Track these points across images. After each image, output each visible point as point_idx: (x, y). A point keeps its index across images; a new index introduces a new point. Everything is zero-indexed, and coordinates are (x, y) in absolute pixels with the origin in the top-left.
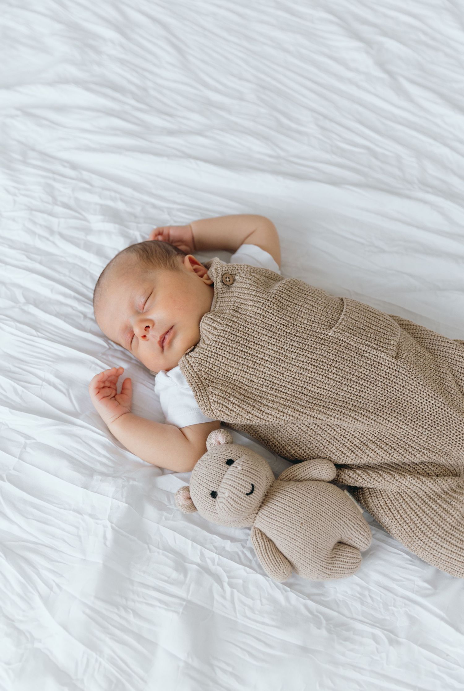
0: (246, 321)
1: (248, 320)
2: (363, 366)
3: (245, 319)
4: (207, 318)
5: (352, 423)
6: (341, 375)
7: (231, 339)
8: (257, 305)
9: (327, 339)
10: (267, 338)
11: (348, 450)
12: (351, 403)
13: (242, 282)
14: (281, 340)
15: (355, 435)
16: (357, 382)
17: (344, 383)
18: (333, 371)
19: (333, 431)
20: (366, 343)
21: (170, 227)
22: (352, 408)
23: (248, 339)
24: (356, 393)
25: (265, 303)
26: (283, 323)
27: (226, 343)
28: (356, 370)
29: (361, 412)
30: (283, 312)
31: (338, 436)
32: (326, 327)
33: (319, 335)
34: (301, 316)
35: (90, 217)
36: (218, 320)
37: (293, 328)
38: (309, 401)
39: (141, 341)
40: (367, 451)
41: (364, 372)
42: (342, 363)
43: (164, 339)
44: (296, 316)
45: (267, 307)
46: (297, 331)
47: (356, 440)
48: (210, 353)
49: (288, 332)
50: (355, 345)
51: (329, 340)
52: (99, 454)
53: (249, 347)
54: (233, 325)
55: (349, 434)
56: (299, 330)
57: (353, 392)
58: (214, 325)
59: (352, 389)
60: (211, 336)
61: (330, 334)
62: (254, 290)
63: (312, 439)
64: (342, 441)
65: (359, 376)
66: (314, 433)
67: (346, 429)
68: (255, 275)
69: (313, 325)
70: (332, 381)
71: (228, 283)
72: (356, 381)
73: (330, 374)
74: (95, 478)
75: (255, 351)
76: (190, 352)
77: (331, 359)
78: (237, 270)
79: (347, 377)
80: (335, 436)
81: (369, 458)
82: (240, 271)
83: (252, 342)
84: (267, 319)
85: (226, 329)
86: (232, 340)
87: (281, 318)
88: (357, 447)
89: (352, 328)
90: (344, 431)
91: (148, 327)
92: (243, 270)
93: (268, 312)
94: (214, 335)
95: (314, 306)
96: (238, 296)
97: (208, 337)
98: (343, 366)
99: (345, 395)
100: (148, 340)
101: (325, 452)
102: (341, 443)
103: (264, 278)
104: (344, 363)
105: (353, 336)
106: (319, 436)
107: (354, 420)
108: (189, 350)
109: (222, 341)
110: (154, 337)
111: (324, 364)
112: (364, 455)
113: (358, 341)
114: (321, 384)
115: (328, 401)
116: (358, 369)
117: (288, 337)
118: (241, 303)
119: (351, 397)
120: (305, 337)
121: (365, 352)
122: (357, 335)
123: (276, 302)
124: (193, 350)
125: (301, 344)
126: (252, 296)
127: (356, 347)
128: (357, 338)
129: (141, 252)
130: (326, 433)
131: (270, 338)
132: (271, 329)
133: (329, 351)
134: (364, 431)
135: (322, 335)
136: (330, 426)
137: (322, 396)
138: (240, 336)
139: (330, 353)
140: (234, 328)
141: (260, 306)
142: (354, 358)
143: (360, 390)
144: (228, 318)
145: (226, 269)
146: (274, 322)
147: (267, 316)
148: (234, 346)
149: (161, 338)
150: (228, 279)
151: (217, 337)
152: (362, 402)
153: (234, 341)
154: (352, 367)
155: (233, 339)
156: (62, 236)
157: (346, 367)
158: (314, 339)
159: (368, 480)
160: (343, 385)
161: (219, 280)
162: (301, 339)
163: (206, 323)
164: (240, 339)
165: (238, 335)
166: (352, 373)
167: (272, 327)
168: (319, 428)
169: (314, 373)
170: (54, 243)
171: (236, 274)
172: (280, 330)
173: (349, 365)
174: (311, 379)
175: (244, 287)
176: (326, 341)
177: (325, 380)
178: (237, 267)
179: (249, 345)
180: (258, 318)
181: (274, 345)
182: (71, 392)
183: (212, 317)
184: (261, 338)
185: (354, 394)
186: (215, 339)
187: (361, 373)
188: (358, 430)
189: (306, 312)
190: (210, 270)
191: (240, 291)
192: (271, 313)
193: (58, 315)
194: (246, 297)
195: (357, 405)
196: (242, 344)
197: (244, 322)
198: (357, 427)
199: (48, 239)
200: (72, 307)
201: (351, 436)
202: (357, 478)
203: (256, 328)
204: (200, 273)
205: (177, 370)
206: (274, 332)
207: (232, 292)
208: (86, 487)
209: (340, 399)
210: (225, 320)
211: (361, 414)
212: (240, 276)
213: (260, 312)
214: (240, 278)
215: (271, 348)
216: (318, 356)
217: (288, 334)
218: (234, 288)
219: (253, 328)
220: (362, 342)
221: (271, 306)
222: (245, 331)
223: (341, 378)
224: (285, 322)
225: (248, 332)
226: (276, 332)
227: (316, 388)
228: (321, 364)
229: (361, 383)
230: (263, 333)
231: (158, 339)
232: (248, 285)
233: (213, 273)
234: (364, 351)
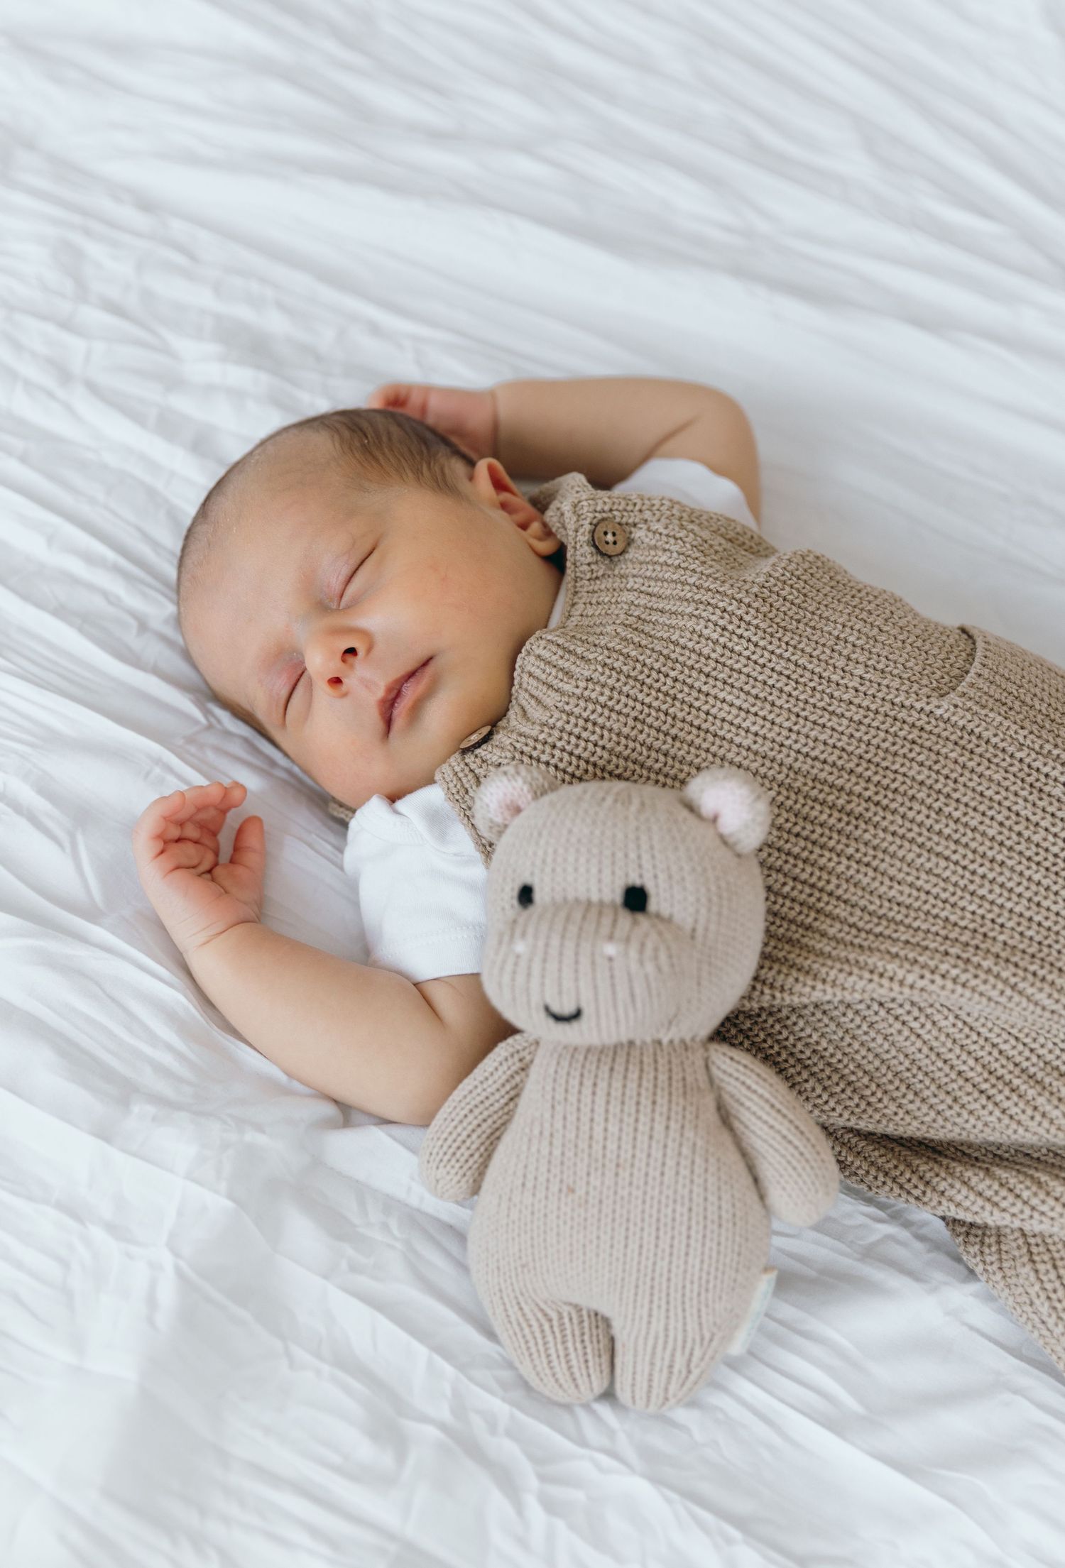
0: (667, 657)
1: (673, 656)
2: (1043, 823)
3: (665, 652)
4: (543, 643)
5: (1003, 1000)
6: (973, 845)
7: (617, 708)
8: (704, 614)
9: (928, 728)
10: (734, 711)
11: (976, 1094)
12: (1001, 938)
13: (655, 547)
14: (778, 720)
15: (1003, 1047)
16: (1021, 874)
17: (981, 871)
18: (947, 831)
19: (929, 1026)
20: (1055, 752)
21: (427, 390)
22: (1003, 955)
23: (671, 711)
24: (1018, 909)
25: (729, 609)
26: (787, 672)
27: (600, 721)
28: (1019, 834)
29: (1032, 968)
30: (786, 639)
31: (944, 1044)
32: (925, 690)
33: (903, 714)
34: (845, 652)
35: (185, 346)
36: (579, 650)
37: (819, 688)
38: (861, 924)
39: (323, 692)
40: (1040, 1101)
41: (1045, 844)
42: (975, 809)
43: (398, 694)
44: (828, 651)
45: (735, 620)
46: (832, 697)
47: (1004, 1062)
48: (548, 749)
49: (802, 697)
50: (1019, 755)
51: (936, 731)
52: (153, 1039)
53: (675, 738)
54: (625, 668)
55: (982, 1042)
56: (836, 694)
57: (1009, 905)
58: (567, 665)
59: (1006, 894)
60: (551, 698)
61: (938, 712)
62: (694, 571)
63: (856, 1045)
64: (955, 1062)
65: (1028, 853)
66: (865, 1027)
67: (975, 1025)
68: (696, 529)
69: (885, 682)
70: (943, 863)
71: (610, 549)
72: (1019, 868)
73: (936, 838)
74: (136, 1109)
75: (693, 750)
76: (478, 745)
77: (939, 792)
78: (640, 511)
79: (990, 854)
80: (935, 1044)
81: (1046, 1124)
82: (647, 515)
83: (683, 721)
84: (735, 657)
85: (602, 679)
86: (619, 713)
87: (780, 656)
88: (1006, 1084)
89: (1010, 704)
90: (967, 1030)
91: (352, 651)
92: (658, 514)
93: (741, 637)
94: (563, 693)
95: (885, 628)
96: (643, 589)
97: (539, 701)
98: (979, 817)
99: (980, 911)
100: (345, 695)
101: (896, 1094)
102: (952, 1067)
103: (723, 541)
104: (982, 808)
105: (1014, 727)
106: (880, 1040)
107: (1008, 992)
108: (475, 738)
109: (588, 712)
110: (367, 684)
111: (916, 806)
112: (1029, 1112)
113: (1028, 742)
114: (906, 869)
115: (924, 927)
116: (1026, 833)
117: (803, 714)
118: (651, 609)
119: (1000, 921)
120: (856, 718)
121: (1051, 782)
122: (1027, 723)
123: (764, 609)
124: (486, 739)
125: (845, 738)
126: (687, 588)
127: (1021, 760)
128: (1025, 732)
129: (347, 434)
130: (906, 1032)
131: (743, 714)
132: (746, 688)
133: (936, 767)
134: (1033, 1035)
135: (913, 712)
136: (920, 1009)
137: (904, 911)
138: (647, 700)
139: (938, 772)
140: (628, 677)
141: (714, 618)
142: (1016, 794)
143: (1030, 900)
144: (610, 645)
145: (606, 508)
146: (758, 668)
147: (737, 648)
148: (626, 731)
149: (389, 690)
150: (610, 538)
151: (573, 701)
152: (1038, 938)
153: (628, 715)
154: (1007, 823)
155: (624, 711)
156: (93, 389)
157: (987, 821)
158: (887, 725)
159: (1034, 1201)
160: (977, 879)
161: (583, 537)
162: (845, 722)
163: (539, 657)
164: (646, 710)
165: (640, 697)
166: (1008, 843)
167: (751, 681)
168: (882, 1013)
169: (884, 830)
170: (68, 408)
171: (635, 525)
172: (775, 692)
173: (1000, 818)
174: (871, 852)
175: (661, 560)
176: (925, 736)
177: (919, 856)
178: (639, 502)
179: (673, 731)
180: (706, 651)
181: (756, 734)
182: (80, 839)
183: (560, 641)
184: (713, 711)
185: (1011, 911)
186: (567, 708)
187: (1038, 845)
188: (1014, 1031)
189: (859, 643)
190: (553, 506)
191: (648, 574)
192: (749, 640)
193: (61, 612)
194: (668, 592)
195: (1021, 946)
196: (651, 726)
197: (662, 659)
198: (1012, 1020)
199: (51, 395)
200: (106, 595)
201: (988, 1048)
202: (996, 1193)
203: (697, 679)
204: (520, 517)
205: (434, 795)
206: (757, 697)
207: (622, 576)
208: (104, 1133)
209: (963, 923)
210: (599, 650)
211: (1034, 974)
212: (649, 530)
213: (715, 636)
214: (650, 535)
215: (746, 743)
216: (900, 778)
217: (801, 704)
218: (630, 565)
219: (689, 681)
220: (1041, 747)
221: (747, 618)
222: (664, 689)
223: (970, 856)
224: (793, 667)
225: (672, 692)
226: (761, 695)
227: (887, 882)
228: (908, 804)
229: (1036, 877)
230: (721, 695)
231: (381, 693)
232: (675, 555)
233: (567, 515)
234: (1047, 776)
